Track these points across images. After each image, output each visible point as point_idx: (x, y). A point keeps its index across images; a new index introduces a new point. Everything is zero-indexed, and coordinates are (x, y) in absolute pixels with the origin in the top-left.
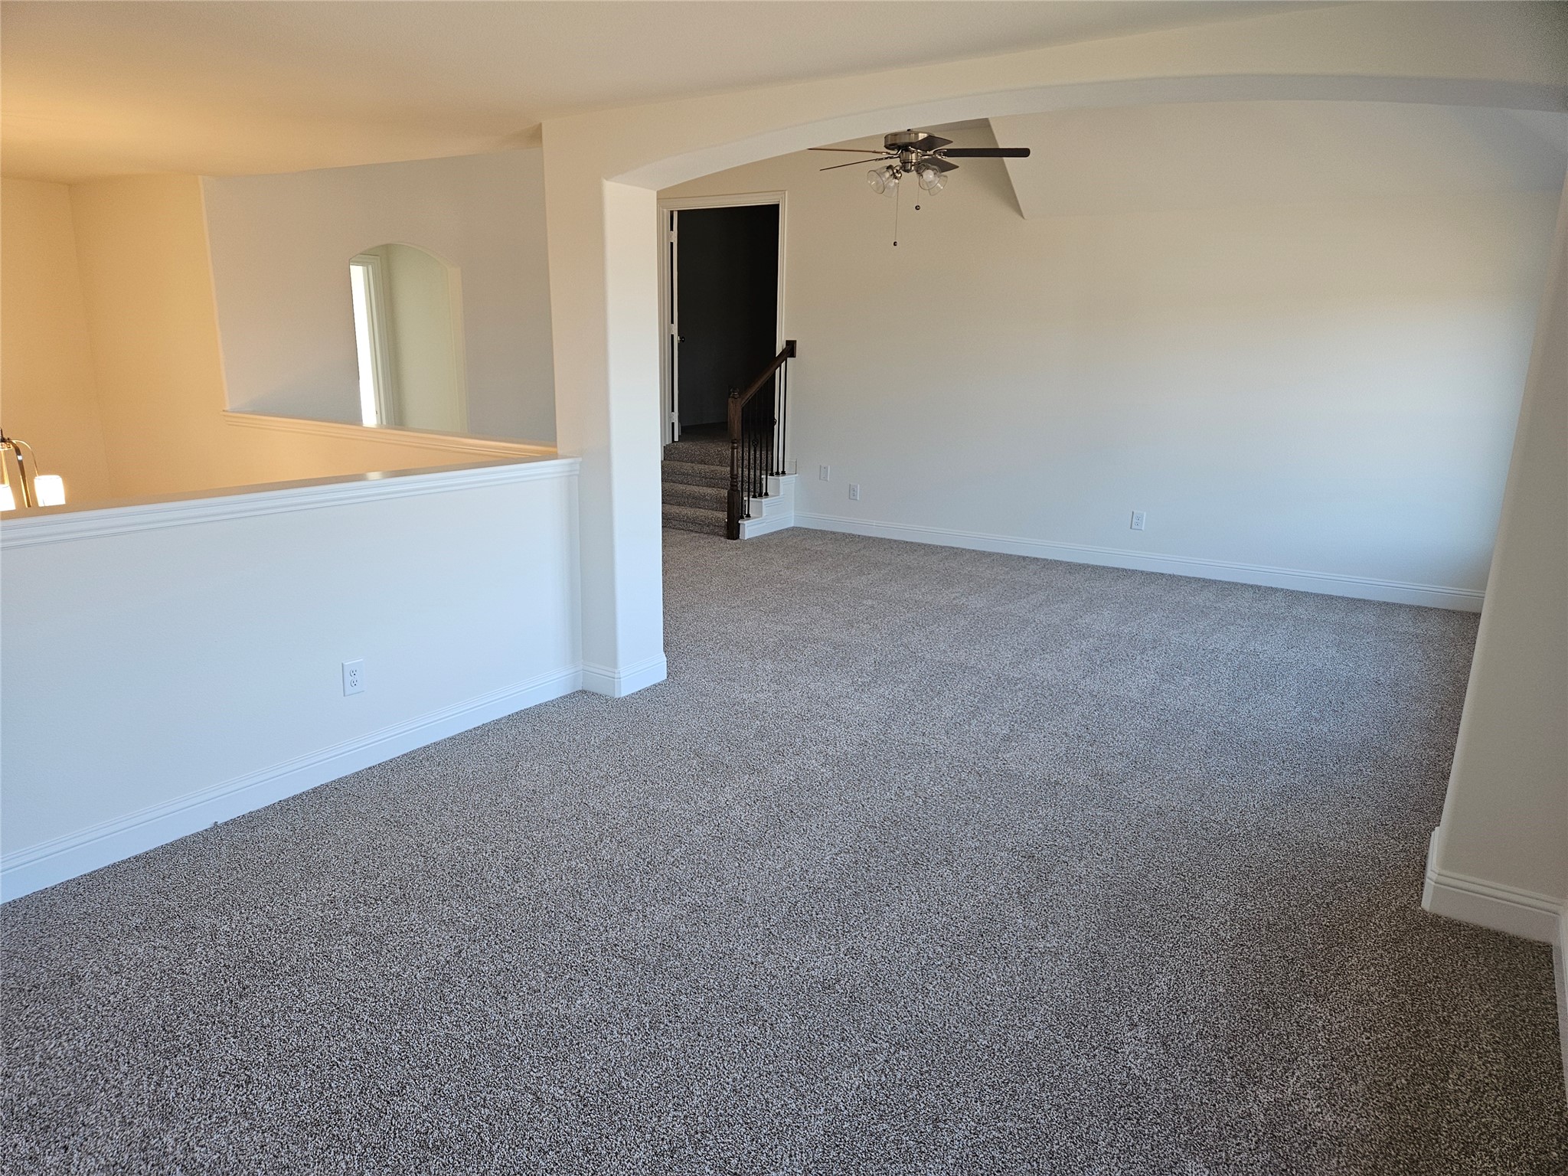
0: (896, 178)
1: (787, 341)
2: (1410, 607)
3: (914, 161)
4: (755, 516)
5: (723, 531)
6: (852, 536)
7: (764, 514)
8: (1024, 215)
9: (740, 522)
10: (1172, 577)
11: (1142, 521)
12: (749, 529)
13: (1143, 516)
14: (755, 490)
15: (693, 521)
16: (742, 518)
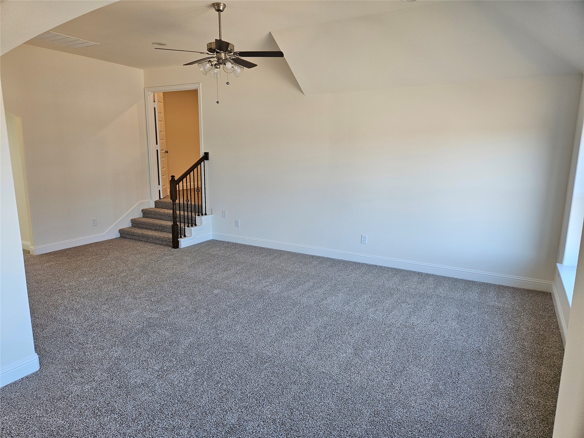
0: (217, 68)
1: (204, 153)
2: (495, 286)
3: (223, 58)
4: (188, 236)
5: (171, 245)
6: (236, 244)
7: (193, 235)
8: (304, 93)
9: (178, 240)
10: (381, 267)
11: (366, 239)
12: (184, 243)
13: (366, 236)
14: (192, 222)
15: (158, 239)
16: (181, 237)
